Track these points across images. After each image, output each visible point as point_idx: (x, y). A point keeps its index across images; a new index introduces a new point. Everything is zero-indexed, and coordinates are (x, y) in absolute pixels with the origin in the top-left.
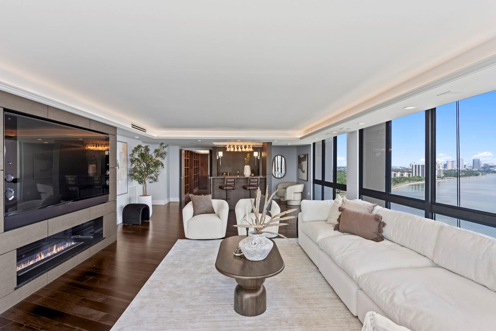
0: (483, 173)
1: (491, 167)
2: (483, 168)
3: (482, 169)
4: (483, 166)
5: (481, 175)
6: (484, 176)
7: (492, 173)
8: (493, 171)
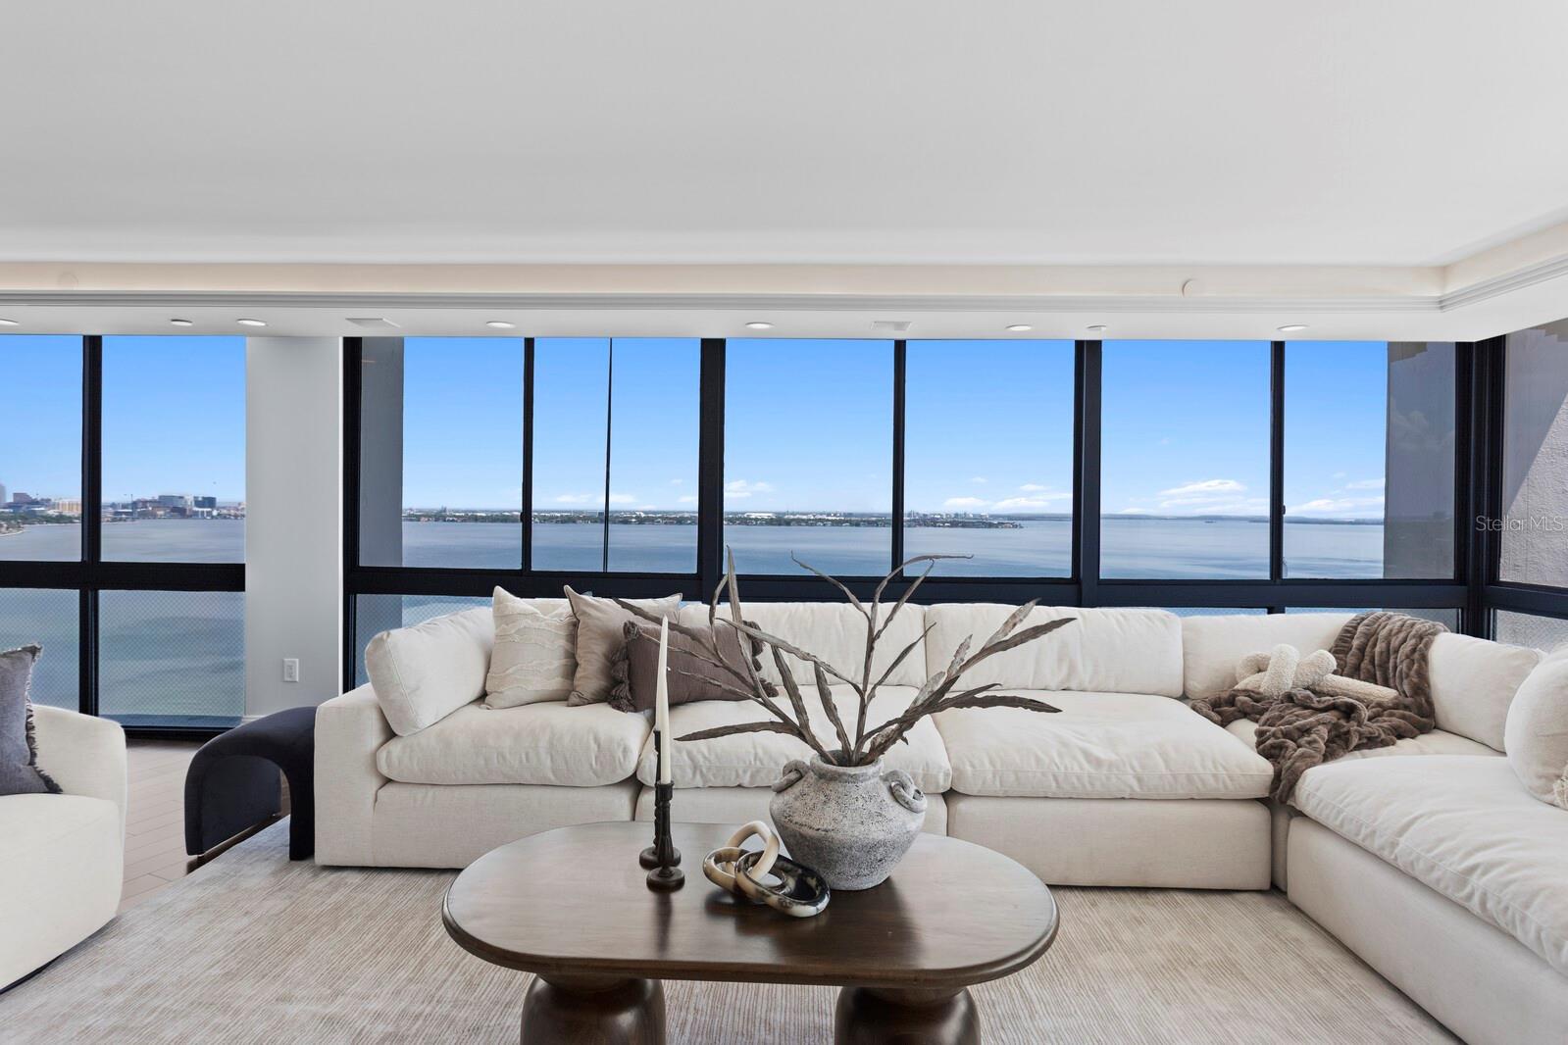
0: (13, 522)
1: (36, 503)
2: (9, 506)
3: (7, 510)
4: (10, 499)
5: (7, 528)
6: (14, 533)
7: (40, 522)
8: (42, 517)
